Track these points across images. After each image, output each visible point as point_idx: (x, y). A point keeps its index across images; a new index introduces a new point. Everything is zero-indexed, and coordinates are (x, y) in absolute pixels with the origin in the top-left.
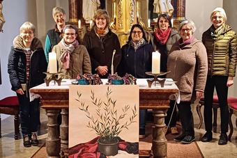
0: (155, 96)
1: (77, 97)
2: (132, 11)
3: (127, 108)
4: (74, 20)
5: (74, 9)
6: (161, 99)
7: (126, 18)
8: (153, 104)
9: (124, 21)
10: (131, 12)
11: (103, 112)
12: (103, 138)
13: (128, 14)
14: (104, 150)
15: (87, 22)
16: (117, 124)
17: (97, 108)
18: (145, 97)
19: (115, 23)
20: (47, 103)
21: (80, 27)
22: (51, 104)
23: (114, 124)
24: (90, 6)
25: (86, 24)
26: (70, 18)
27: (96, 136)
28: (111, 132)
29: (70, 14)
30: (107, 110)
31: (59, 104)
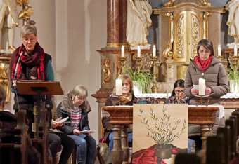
0: (201, 114)
1: (139, 113)
2: (197, 33)
3: (178, 122)
4: (114, 45)
5: (114, 30)
6: (206, 116)
7: (188, 44)
8: (200, 120)
9: (185, 47)
10: (194, 35)
11: (159, 125)
12: (160, 145)
13: (190, 37)
14: (160, 155)
15: (132, 49)
16: (171, 134)
17: (155, 122)
18: (193, 114)
19: (172, 50)
20: (114, 119)
21: (123, 55)
22: (117, 120)
23: (168, 134)
24: (137, 26)
25: (131, 51)
26: (109, 42)
27: (154, 144)
28: (166, 140)
29: (109, 37)
30: (162, 123)
31: (124, 119)
